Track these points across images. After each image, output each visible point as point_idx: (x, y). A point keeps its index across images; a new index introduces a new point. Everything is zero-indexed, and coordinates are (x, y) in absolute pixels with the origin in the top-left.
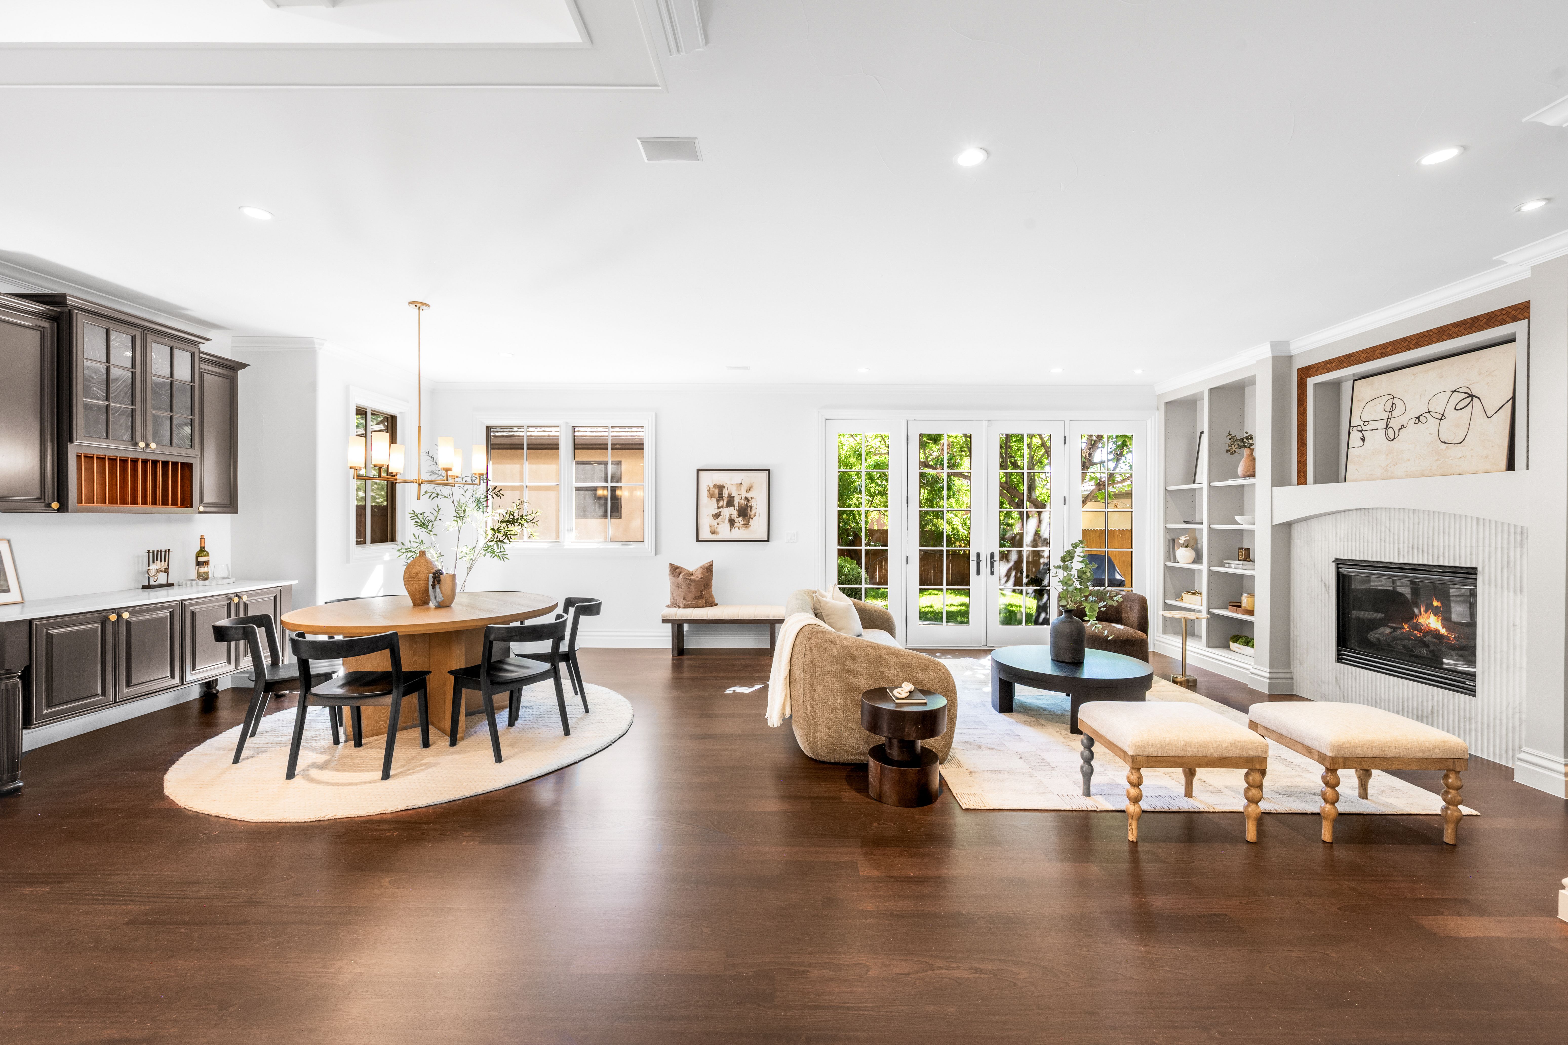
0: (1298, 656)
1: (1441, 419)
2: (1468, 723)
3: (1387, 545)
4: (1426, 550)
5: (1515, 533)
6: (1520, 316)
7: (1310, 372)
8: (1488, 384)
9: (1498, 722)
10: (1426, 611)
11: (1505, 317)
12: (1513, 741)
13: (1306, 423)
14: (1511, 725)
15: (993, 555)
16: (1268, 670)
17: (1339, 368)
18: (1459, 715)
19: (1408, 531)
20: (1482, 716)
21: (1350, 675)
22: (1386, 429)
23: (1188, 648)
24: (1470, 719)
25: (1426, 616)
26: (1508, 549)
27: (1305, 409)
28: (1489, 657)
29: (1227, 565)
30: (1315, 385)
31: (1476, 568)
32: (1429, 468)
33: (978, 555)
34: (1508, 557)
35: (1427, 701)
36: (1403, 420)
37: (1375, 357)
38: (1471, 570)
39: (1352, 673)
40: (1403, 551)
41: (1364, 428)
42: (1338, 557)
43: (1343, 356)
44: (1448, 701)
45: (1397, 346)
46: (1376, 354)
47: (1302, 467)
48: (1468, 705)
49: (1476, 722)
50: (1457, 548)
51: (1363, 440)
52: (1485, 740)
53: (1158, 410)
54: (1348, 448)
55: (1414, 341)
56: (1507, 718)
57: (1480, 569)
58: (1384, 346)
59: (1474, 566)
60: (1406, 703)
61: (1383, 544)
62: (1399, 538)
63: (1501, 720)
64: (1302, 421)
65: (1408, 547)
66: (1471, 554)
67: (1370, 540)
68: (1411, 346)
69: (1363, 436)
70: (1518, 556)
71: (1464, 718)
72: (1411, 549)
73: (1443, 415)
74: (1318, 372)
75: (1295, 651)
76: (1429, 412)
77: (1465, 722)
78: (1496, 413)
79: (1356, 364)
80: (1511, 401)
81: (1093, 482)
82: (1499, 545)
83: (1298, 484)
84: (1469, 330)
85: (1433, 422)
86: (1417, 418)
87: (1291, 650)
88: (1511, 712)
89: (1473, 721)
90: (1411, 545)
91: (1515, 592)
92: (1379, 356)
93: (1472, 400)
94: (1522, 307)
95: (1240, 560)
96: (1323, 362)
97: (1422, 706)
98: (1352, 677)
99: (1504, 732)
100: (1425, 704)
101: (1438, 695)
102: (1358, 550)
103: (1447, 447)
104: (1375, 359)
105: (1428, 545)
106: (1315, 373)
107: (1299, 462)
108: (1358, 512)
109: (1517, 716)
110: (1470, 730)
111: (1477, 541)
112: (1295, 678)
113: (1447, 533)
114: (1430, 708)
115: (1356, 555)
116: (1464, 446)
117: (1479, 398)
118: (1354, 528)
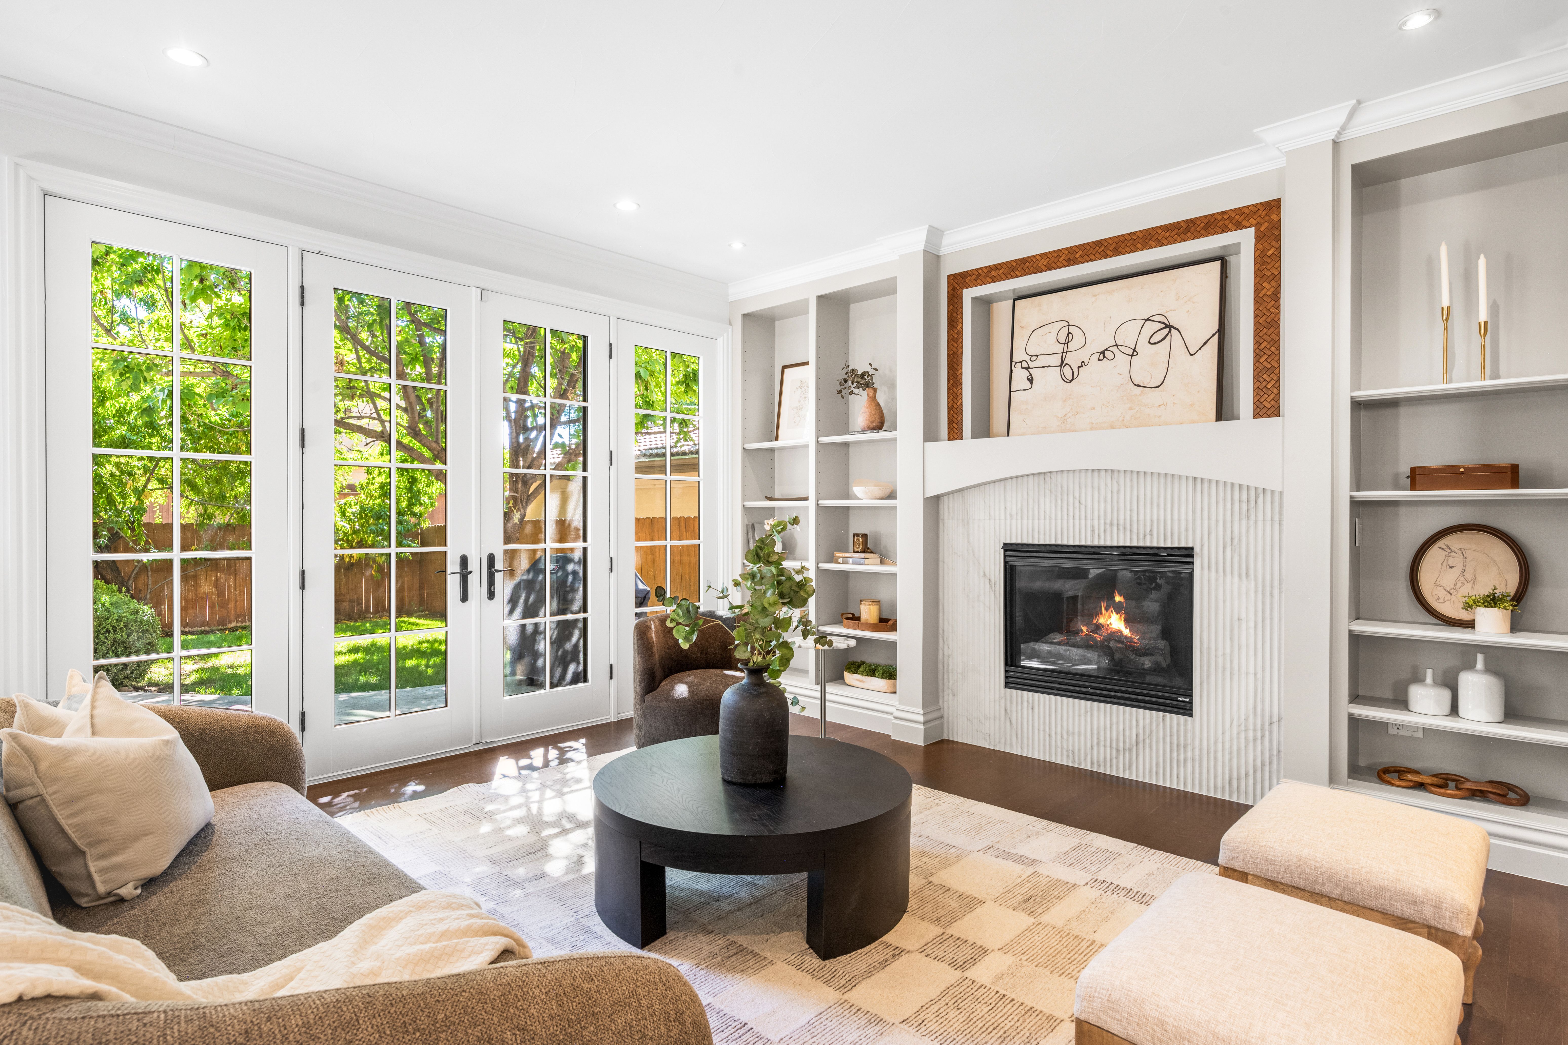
0: (950, 684)
1: (1132, 355)
2: (1182, 751)
3: (1077, 521)
4: (1128, 526)
5: (1240, 501)
6: (1245, 223)
7: (967, 281)
8: (1188, 312)
9: (1220, 746)
10: (1107, 609)
11: (1227, 222)
12: (1239, 768)
13: (962, 353)
14: (1235, 748)
15: (491, 559)
16: (921, 711)
17: (1010, 276)
18: (1171, 743)
19: (1105, 501)
20: (1201, 740)
21: (1025, 704)
22: (1061, 366)
23: (828, 697)
24: (1186, 746)
25: (1107, 615)
26: (1232, 521)
27: (960, 334)
28: (1209, 662)
29: (840, 560)
30: (974, 299)
31: (1192, 549)
32: (1121, 419)
33: (464, 560)
34: (1232, 532)
35: (1130, 728)
36: (1083, 355)
37: (1059, 264)
38: (1184, 551)
39: (1028, 702)
40: (1099, 529)
41: (1031, 365)
42: (1008, 541)
43: (1015, 261)
44: (1158, 726)
45: (1090, 252)
46: (1060, 260)
47: (956, 416)
48: (1182, 728)
49: (1193, 749)
50: (1169, 522)
51: (1031, 380)
52: (1205, 771)
53: (730, 324)
54: (1010, 391)
55: (1113, 246)
56: (1231, 740)
57: (1197, 550)
58: (1072, 250)
59: (1190, 545)
60: (1102, 734)
61: (1071, 521)
62: (1092, 513)
63: (1223, 743)
64: (955, 349)
65: (1105, 523)
66: (1186, 530)
67: (1053, 516)
68: (1108, 252)
69: (1031, 375)
70: (1244, 531)
71: (1178, 746)
72: (1108, 527)
73: (1134, 350)
74: (979, 281)
75: (946, 677)
76: (1116, 345)
77: (1178, 750)
78: (1200, 349)
79: (1033, 273)
80: (1216, 338)
81: (559, 451)
82: (1221, 517)
83: (949, 440)
84: (1183, 236)
85: (1122, 360)
86: (1101, 353)
87: (940, 677)
88: (1235, 731)
89: (1189, 748)
90: (1108, 521)
91: (1240, 576)
92: (1066, 263)
93: (1170, 331)
94: (1246, 211)
95: (858, 552)
96: (986, 267)
97: (1124, 735)
98: (1028, 706)
99: (1227, 757)
100: (1127, 733)
101: (1144, 719)
102: (1036, 530)
103: (1142, 392)
104: (1058, 267)
105: (1131, 521)
106: (974, 282)
107: (950, 408)
108: (1036, 478)
109: (1243, 736)
110: (1186, 760)
111: (1194, 512)
112: (945, 717)
113: (1155, 504)
114: (1134, 737)
115: (1033, 538)
116: (1164, 390)
117: (1178, 330)
118: (1031, 502)
